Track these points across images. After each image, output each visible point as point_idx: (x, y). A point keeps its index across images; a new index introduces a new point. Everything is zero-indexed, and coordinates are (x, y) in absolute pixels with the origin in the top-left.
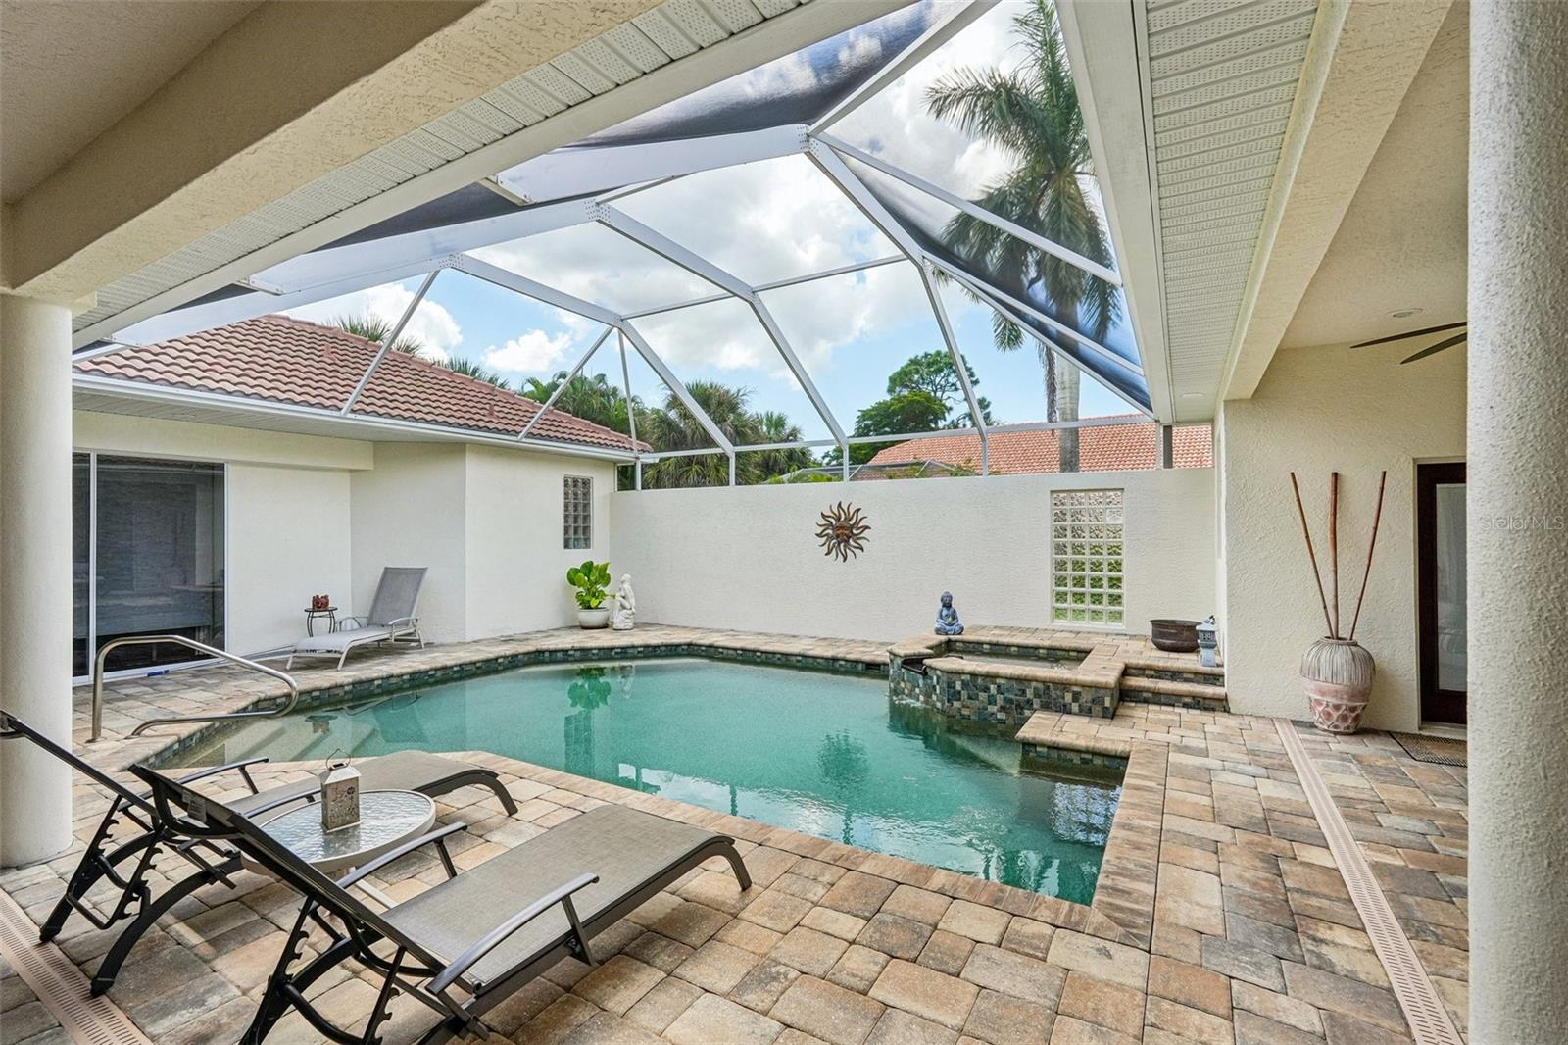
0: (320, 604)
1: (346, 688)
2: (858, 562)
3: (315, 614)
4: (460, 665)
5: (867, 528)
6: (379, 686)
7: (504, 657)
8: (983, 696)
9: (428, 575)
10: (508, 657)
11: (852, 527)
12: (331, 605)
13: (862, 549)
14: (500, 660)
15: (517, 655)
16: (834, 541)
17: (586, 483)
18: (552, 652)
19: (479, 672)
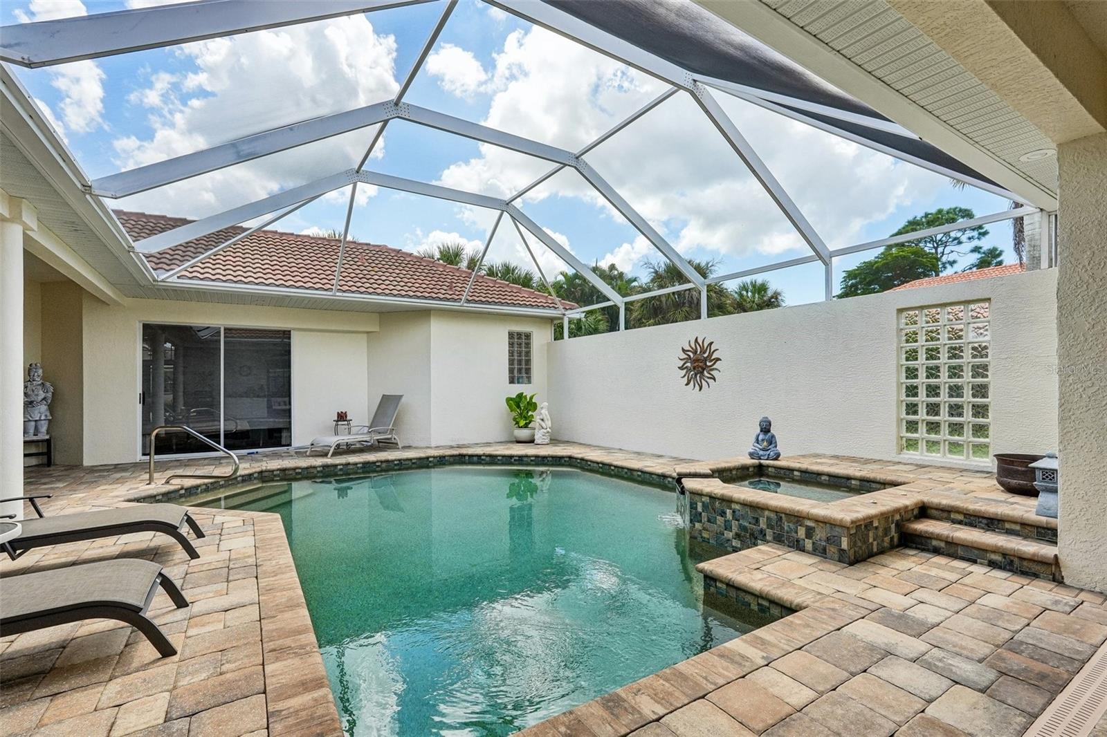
0: (342, 417)
1: (318, 469)
2: (712, 390)
3: (339, 423)
4: (399, 460)
5: (718, 359)
6: (341, 470)
7: (434, 457)
8: (720, 519)
9: (403, 400)
10: (436, 457)
11: (705, 359)
12: (348, 418)
13: (714, 379)
14: (430, 459)
15: (444, 457)
16: (692, 373)
17: (528, 336)
18: (471, 456)
19: (413, 466)
